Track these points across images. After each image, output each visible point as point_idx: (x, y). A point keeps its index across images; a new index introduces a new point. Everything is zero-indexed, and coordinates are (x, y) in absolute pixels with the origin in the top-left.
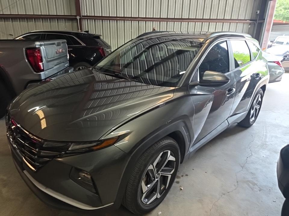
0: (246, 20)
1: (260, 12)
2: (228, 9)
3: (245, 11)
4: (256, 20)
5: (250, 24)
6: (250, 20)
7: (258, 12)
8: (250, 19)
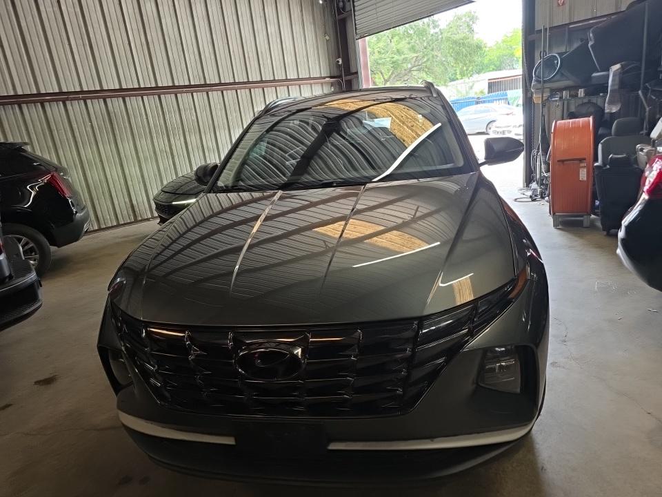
0: (324, 78)
1: (342, 61)
2: (289, 59)
3: (317, 62)
4: (340, 77)
5: (332, 84)
6: (331, 77)
7: (340, 60)
8: (329, 75)
